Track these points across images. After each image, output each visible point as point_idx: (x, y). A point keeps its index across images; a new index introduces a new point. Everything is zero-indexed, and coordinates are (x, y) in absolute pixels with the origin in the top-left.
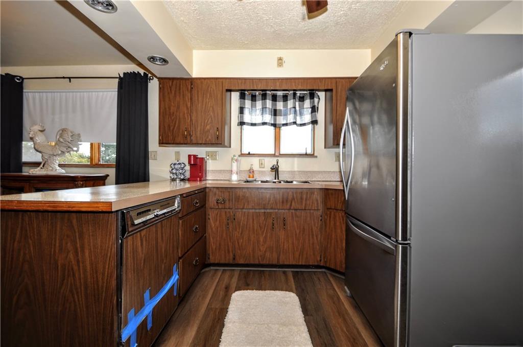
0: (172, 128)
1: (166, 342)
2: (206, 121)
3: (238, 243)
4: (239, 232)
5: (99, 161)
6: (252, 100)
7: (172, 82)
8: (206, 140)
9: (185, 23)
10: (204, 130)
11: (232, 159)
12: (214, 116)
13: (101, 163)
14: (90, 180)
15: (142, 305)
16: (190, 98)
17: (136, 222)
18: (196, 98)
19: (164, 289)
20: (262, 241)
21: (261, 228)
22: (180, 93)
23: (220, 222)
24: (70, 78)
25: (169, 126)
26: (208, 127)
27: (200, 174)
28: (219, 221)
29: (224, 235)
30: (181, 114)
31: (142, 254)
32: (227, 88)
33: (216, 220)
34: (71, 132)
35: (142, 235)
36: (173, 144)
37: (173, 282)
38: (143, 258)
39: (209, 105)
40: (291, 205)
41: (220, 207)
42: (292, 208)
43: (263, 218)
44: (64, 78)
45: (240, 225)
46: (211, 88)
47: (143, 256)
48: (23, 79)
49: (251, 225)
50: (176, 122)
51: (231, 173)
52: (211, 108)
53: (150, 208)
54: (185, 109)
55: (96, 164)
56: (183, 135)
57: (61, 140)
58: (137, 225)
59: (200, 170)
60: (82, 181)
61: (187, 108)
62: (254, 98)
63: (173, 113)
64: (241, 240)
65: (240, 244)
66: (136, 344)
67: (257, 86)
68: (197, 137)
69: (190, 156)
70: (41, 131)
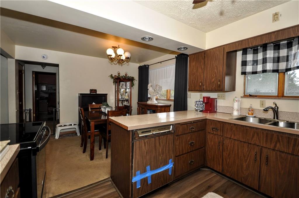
0: (194, 82)
1: (161, 195)
2: (212, 76)
3: (226, 162)
4: (227, 154)
5: (170, 98)
6: (254, 53)
7: (195, 55)
8: (212, 88)
9: (193, 24)
10: (211, 82)
11: (234, 100)
12: (218, 72)
13: (171, 99)
14: (162, 107)
15: (144, 171)
16: (203, 62)
17: (140, 136)
18: (207, 62)
19: (161, 169)
20: (245, 166)
21: (244, 156)
22: (198, 61)
23: (214, 143)
24: (161, 62)
25: (193, 81)
26: (213, 80)
27: (210, 109)
28: (214, 141)
29: (217, 152)
30: (199, 73)
31: (145, 149)
32: (227, 51)
33: (212, 141)
34: (159, 86)
35: (145, 141)
36: (194, 90)
37: (168, 167)
38: (146, 151)
39: (215, 65)
40: (275, 146)
41: (214, 133)
42: (276, 149)
43: (247, 150)
44: (159, 63)
45: (228, 148)
46: (216, 54)
47: (146, 150)
48: (148, 66)
49: (236, 152)
50: (196, 78)
51: (233, 110)
52: (216, 68)
53: (151, 130)
54: (201, 70)
55: (169, 99)
56: (199, 85)
57: (156, 90)
58: (140, 137)
59: (211, 106)
60: (160, 107)
61: (202, 70)
62: (256, 51)
63: (195, 73)
64: (228, 160)
65: (227, 162)
66: (140, 186)
67: (252, 44)
68: (206, 86)
69: (204, 98)
70: (151, 86)
